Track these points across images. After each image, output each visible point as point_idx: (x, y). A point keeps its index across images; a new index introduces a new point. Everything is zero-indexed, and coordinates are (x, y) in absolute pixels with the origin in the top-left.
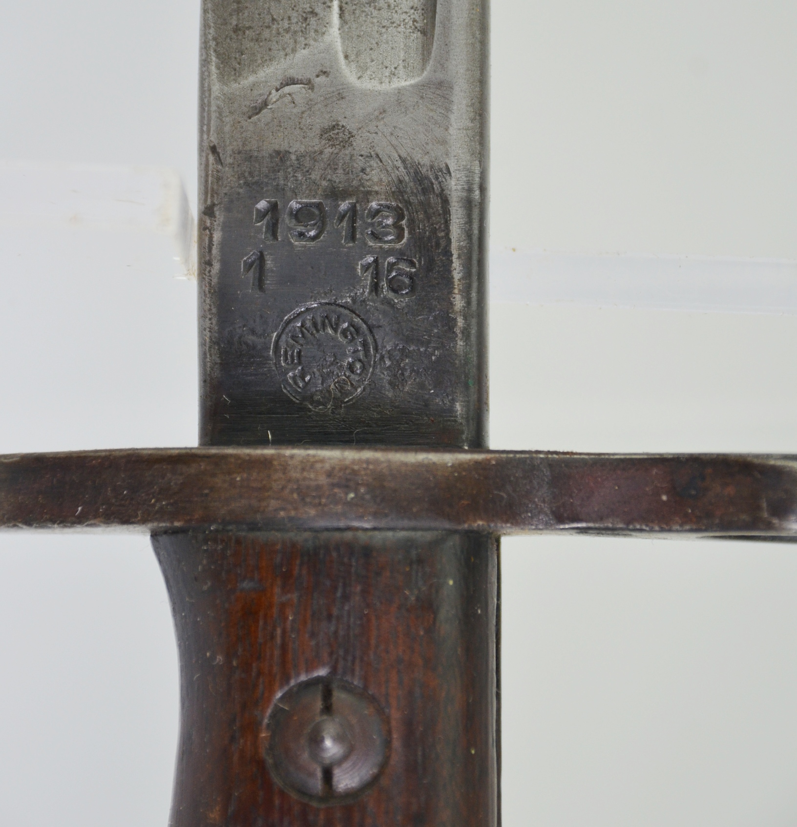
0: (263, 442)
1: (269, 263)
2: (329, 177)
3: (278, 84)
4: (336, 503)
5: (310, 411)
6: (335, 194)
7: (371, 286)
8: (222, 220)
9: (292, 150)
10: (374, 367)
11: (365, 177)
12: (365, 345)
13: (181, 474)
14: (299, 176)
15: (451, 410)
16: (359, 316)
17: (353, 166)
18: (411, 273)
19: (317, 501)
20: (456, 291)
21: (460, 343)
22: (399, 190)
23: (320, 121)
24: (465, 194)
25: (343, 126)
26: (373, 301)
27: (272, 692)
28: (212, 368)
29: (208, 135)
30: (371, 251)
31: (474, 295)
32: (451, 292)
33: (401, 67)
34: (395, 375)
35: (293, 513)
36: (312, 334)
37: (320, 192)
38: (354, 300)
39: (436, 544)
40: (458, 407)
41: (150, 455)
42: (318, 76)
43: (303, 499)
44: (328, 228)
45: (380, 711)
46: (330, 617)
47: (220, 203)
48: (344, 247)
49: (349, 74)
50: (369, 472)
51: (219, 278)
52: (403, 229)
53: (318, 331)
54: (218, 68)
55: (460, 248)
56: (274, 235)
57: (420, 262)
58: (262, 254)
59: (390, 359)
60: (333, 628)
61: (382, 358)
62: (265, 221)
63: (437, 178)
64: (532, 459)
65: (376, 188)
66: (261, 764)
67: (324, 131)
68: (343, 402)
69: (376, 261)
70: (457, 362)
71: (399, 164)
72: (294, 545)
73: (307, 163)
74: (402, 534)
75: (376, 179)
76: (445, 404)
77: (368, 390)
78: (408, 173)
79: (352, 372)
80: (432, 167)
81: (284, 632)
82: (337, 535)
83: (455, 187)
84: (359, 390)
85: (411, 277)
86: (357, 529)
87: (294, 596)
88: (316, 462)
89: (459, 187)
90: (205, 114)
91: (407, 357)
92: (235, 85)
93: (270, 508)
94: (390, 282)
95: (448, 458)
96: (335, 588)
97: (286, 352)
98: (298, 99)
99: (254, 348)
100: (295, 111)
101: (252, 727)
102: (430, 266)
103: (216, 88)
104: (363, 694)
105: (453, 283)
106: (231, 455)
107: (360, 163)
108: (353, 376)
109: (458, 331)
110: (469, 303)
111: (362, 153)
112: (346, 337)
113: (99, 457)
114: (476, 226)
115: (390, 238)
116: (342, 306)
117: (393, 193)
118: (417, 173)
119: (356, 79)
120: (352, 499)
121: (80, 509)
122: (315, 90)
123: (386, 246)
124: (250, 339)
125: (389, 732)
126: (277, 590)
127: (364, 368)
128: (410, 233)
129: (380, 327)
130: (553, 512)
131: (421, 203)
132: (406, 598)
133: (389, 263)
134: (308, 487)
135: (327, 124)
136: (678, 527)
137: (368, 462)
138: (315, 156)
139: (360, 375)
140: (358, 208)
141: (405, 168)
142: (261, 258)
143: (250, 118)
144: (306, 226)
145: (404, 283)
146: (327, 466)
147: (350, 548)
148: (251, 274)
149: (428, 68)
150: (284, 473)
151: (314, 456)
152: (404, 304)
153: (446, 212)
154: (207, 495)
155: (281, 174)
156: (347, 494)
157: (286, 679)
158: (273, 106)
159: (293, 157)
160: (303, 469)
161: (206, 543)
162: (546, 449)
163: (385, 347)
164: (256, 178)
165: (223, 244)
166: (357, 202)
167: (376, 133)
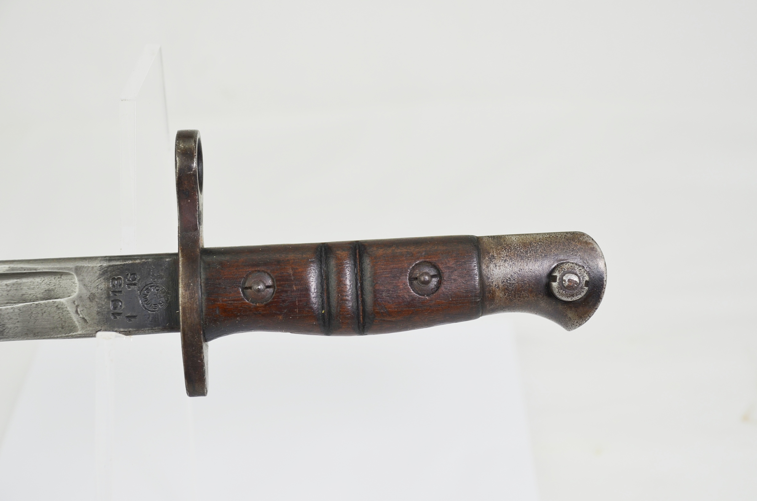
0: (179, 313)
1: (129, 315)
2: (104, 299)
3: (78, 315)
4: (194, 288)
5: (170, 301)
6: (108, 297)
7: (134, 286)
8: (117, 329)
9: (97, 310)
10: (157, 284)
11: (103, 289)
12: (151, 287)
13: (188, 332)
14: (104, 307)
15: (168, 262)
16: (143, 289)
17: (101, 293)
18: (130, 275)
19: (193, 294)
20: (135, 262)
21: (149, 260)
22: (107, 279)
23: (88, 303)
24: (107, 261)
25: (89, 296)
26: (138, 285)
27: (246, 303)
28: (159, 329)
29: (93, 334)
30: (124, 286)
31: (136, 257)
32: (135, 263)
33: (71, 281)
34: (159, 278)
35: (197, 300)
36: (149, 301)
37: (108, 301)
38: (138, 290)
39: (204, 262)
40: (167, 260)
41: (183, 342)
42: (75, 304)
43: (193, 298)
44: (118, 298)
45: (250, 273)
46: (225, 288)
47: (112, 329)
48: (124, 294)
49: (74, 295)
50: (185, 280)
51: (134, 328)
52: (118, 278)
53: (148, 300)
54: (74, 333)
55: (123, 261)
56: (121, 313)
57: (127, 272)
58: (126, 317)
59: (154, 279)
60: (228, 287)
61: (154, 281)
62: (117, 316)
63: (103, 269)
64: (180, 237)
65: (107, 286)
66: (266, 305)
67: (91, 301)
68: (167, 292)
69: (127, 284)
70: (155, 261)
71: (99, 280)
72: (206, 299)
73: (100, 305)
74: (202, 270)
75: (104, 286)
76: (167, 264)
77: (164, 285)
78: (102, 277)
79: (159, 290)
80: (100, 270)
81: (230, 301)
82: (203, 287)
83: (105, 264)
84: (164, 287)
85: (131, 274)
86: (201, 282)
87: (220, 298)
88: (183, 294)
89: (105, 263)
90: (87, 335)
91: (154, 275)
92: (79, 327)
93: (196, 306)
94: (133, 280)
95: (181, 259)
96: (217, 287)
97: (154, 308)
98: (82, 309)
99: (153, 317)
100: (85, 310)
101: (256, 308)
102: (128, 270)
103: (79, 332)
104: (246, 279)
105: (133, 263)
106: (182, 318)
107: (99, 291)
108: (160, 290)
109: (146, 261)
110: (138, 259)
111: (97, 290)
112: (149, 292)
113: (184, 356)
114: (116, 258)
115: (121, 282)
116: (140, 294)
117: (108, 281)
118: (101, 275)
119: (76, 293)
120: (192, 284)
121: (199, 361)
122: (79, 304)
123: (123, 282)
124: (150, 319)
125: (256, 271)
126: (218, 303)
127: (157, 287)
128: (119, 276)
129: (146, 283)
130: (195, 231)
131: (110, 273)
132: (219, 268)
133: (128, 281)
134: (190, 296)
135: (88, 301)
136: (197, 197)
137: (182, 280)
138: (98, 303)
139: (159, 287)
140: (112, 290)
141: (100, 278)
142: (128, 317)
143: (88, 322)
144: (118, 305)
145: (133, 277)
146: (184, 291)
147: (206, 284)
148: (132, 320)
149: (72, 273)
150: (186, 303)
151: (181, 295)
152: (139, 276)
153: (113, 266)
154: (193, 325)
155: (104, 313)
156: (191, 286)
157: (242, 299)
158: (84, 316)
159: (98, 309)
160: (185, 298)
161: (207, 324)
162: (178, 234)
163: (151, 281)
164: (105, 320)
165: (124, 328)
166: (110, 291)
167: (91, 286)
